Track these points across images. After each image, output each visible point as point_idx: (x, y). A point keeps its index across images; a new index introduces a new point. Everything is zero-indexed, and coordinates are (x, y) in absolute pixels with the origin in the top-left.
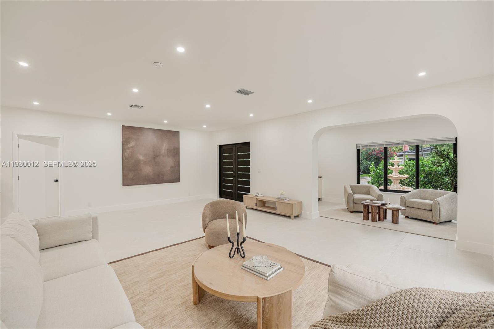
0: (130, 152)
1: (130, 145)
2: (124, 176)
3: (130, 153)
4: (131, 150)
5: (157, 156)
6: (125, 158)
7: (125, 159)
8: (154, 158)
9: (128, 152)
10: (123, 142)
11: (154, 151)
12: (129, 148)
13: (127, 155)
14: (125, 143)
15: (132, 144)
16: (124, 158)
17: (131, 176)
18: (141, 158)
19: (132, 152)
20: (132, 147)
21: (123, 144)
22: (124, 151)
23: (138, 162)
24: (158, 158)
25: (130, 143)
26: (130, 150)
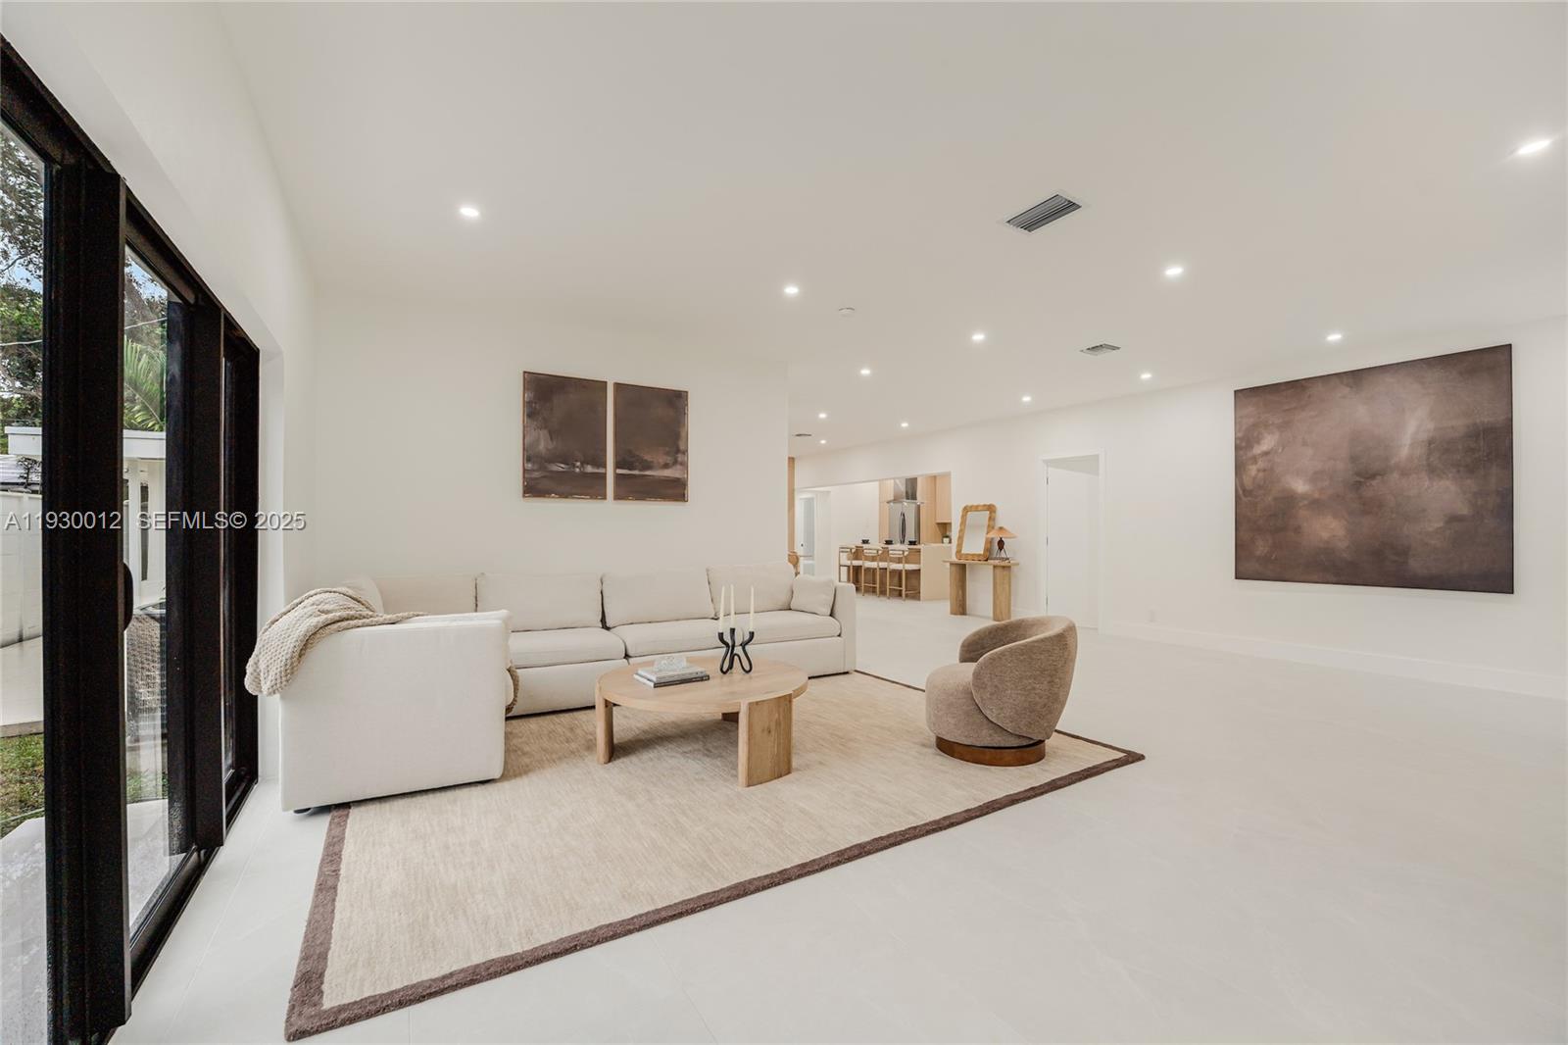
0: (1259, 470)
1: (1258, 450)
2: (1239, 546)
3: (1261, 474)
4: (1261, 464)
5: (1373, 476)
6: (1244, 491)
7: (1244, 496)
8: (1358, 485)
9: (1253, 470)
10: (1238, 442)
11: (1354, 459)
12: (1255, 459)
13: (1248, 482)
14: (1244, 444)
15: (1268, 442)
16: (1241, 492)
17: (1261, 547)
18: (1300, 486)
19: (1264, 470)
20: (1266, 453)
21: (1237, 448)
22: (1240, 468)
23: (1289, 500)
24: (1374, 483)
25: (1258, 442)
26: (1260, 462)
